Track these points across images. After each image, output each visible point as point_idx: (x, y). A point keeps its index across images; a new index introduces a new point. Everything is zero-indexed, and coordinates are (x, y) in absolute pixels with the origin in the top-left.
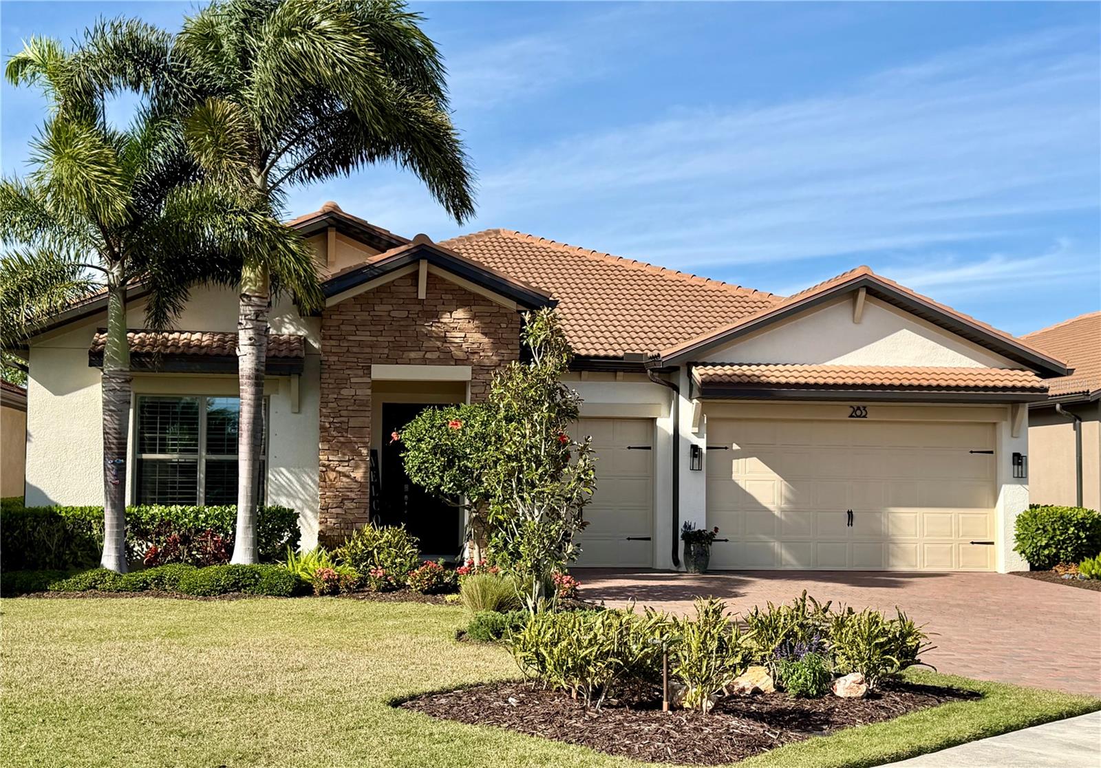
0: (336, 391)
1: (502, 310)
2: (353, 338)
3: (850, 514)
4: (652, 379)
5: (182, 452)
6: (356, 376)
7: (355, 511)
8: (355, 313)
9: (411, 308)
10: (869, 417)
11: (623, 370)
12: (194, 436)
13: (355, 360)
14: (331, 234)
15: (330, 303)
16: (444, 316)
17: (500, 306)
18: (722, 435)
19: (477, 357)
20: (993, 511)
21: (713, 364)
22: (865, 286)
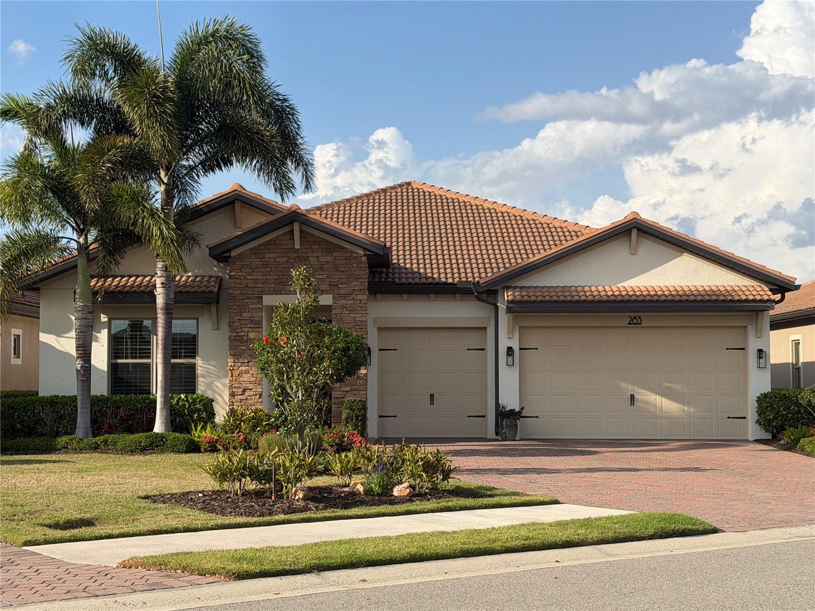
0: (239, 314)
1: (354, 255)
2: (250, 277)
3: (632, 397)
4: (479, 299)
5: (140, 358)
6: (253, 304)
7: (253, 397)
8: (251, 260)
9: (289, 255)
10: (644, 324)
11: (459, 293)
12: (148, 347)
13: (252, 292)
14: (238, 205)
15: (234, 253)
16: (313, 260)
17: (352, 252)
18: (533, 340)
19: (336, 288)
20: (745, 394)
21: (522, 288)
22: (635, 227)
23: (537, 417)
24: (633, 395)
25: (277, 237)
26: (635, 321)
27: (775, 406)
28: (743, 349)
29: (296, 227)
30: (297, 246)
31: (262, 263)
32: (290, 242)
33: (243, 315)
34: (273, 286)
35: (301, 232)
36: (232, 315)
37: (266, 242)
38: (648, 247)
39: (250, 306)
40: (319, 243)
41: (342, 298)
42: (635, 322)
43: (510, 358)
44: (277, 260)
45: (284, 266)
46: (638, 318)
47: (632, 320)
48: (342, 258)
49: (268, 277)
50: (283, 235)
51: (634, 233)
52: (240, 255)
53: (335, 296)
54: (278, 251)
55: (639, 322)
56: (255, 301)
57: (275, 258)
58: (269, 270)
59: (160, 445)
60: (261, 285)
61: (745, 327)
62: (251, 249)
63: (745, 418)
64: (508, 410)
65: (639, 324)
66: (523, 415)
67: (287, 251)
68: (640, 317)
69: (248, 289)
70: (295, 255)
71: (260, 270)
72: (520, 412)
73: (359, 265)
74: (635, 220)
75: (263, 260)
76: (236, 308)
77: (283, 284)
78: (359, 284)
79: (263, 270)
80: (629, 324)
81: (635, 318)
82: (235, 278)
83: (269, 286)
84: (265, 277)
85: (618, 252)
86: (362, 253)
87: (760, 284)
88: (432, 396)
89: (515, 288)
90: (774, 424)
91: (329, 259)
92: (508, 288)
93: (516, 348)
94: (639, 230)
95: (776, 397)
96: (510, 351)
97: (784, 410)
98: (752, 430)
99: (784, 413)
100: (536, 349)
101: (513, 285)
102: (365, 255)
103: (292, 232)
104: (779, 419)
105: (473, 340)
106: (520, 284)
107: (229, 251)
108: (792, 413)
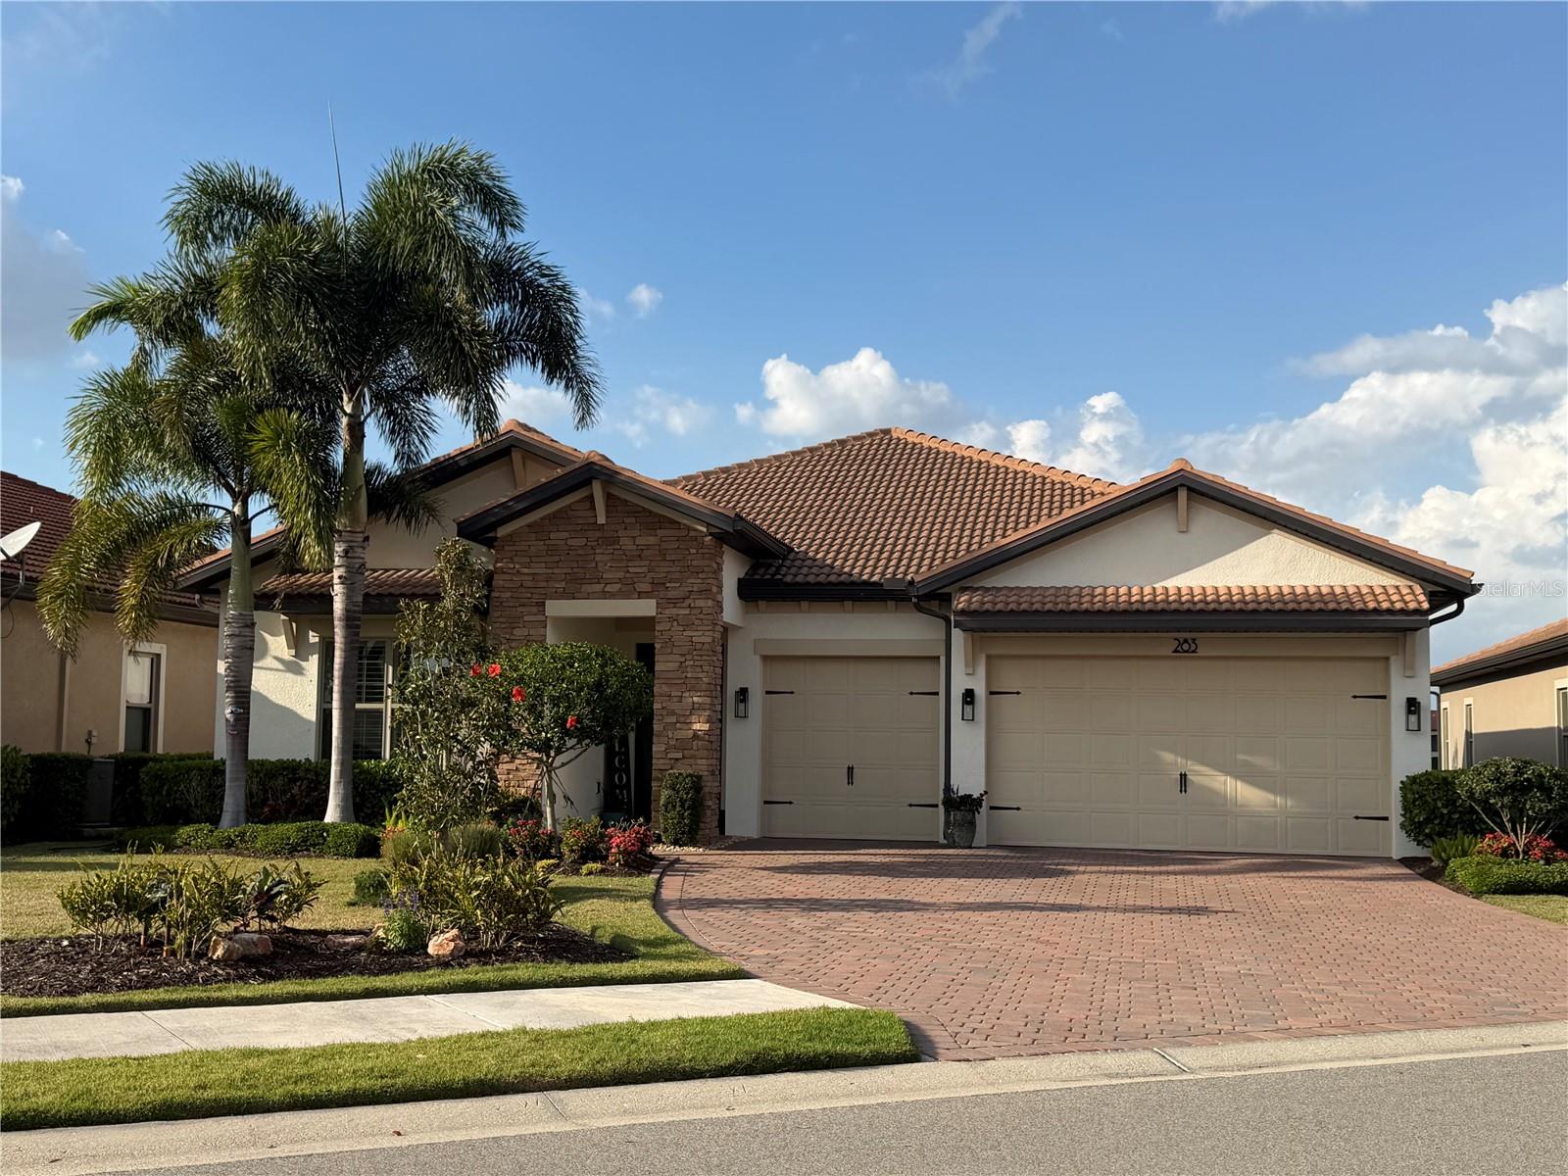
1: (692, 533)
2: (526, 571)
3: (1183, 777)
4: (919, 609)
5: (368, 701)
6: (530, 614)
8: (529, 543)
9: (590, 534)
10: (1201, 652)
11: (892, 599)
12: (379, 684)
13: (529, 595)
14: (516, 456)
15: (502, 532)
16: (626, 543)
17: (689, 529)
18: (1011, 677)
19: (663, 588)
20: (1388, 776)
21: (987, 590)
22: (1182, 485)
23: (1018, 809)
24: (1185, 775)
25: (569, 506)
26: (1186, 647)
28: (1384, 697)
29: (597, 488)
30: (601, 520)
31: (546, 548)
32: (590, 513)
33: (515, 632)
34: (563, 584)
35: (606, 496)
36: (498, 632)
37: (554, 513)
38: (1210, 520)
39: (526, 618)
40: (637, 515)
41: (672, 605)
42: (1185, 649)
43: (969, 709)
44: (569, 542)
45: (579, 552)
46: (1190, 641)
47: (1181, 645)
48: (673, 539)
49: (556, 571)
50: (579, 501)
51: (1183, 494)
52: (511, 535)
53: (660, 601)
54: (570, 528)
55: (1193, 647)
56: (535, 609)
57: (567, 539)
58: (557, 558)
59: (318, 844)
60: (544, 584)
61: (1387, 659)
62: (529, 526)
63: (1386, 819)
64: (962, 795)
65: (1193, 652)
66: (985, 804)
67: (586, 527)
68: (1194, 640)
69: (523, 590)
70: (598, 534)
71: (543, 559)
72: (980, 800)
73: (700, 551)
74: (1182, 473)
75: (547, 542)
76: (504, 620)
77: (580, 581)
78: (699, 581)
79: (547, 559)
80: (1176, 651)
81: (1186, 641)
82: (504, 573)
83: (556, 585)
84: (550, 571)
85: (1156, 530)
86: (705, 530)
88: (850, 770)
89: (977, 589)
90: (1427, 831)
91: (652, 540)
92: (964, 590)
93: (980, 692)
94: (1190, 490)
95: (1431, 784)
96: (969, 696)
97: (1445, 806)
98: (1397, 840)
99: (1445, 811)
100: (1018, 693)
101: (976, 586)
102: (711, 534)
103: (591, 498)
104: (1436, 822)
105: (920, 677)
106: (989, 583)
107: (494, 526)
108: (1460, 812)
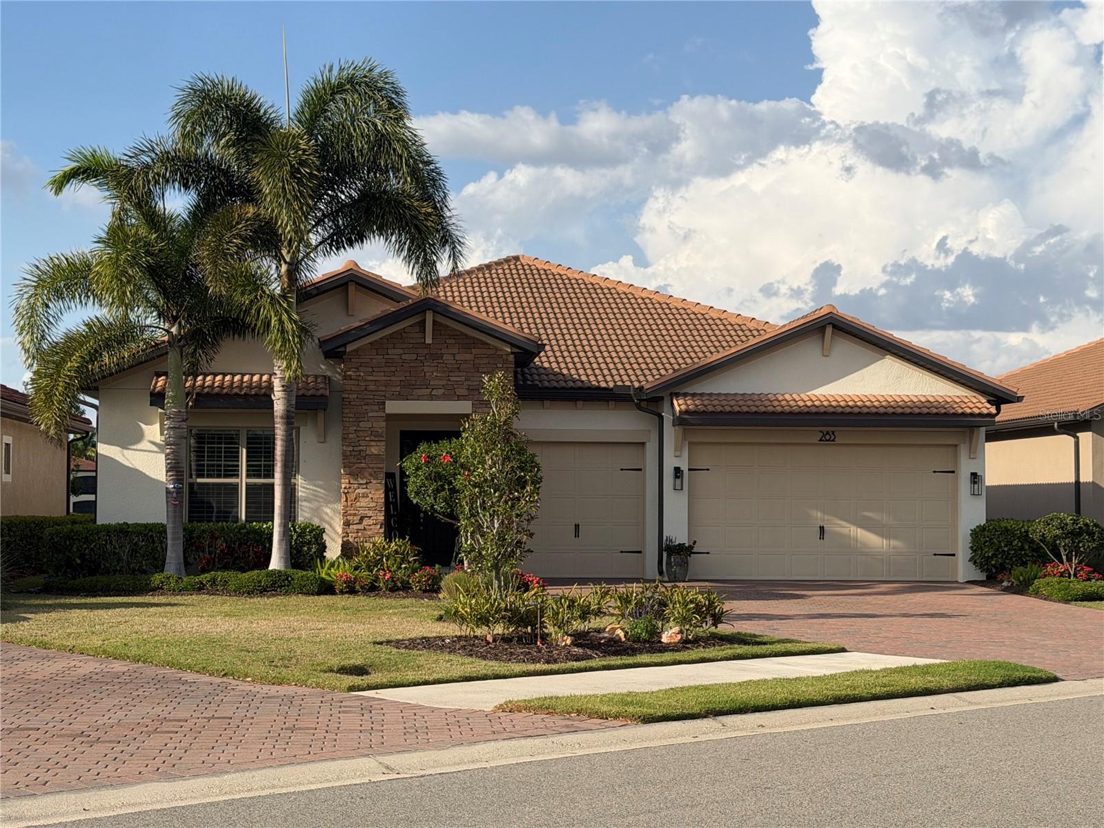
0: (356, 423)
1: (499, 353)
2: (371, 378)
3: (822, 528)
4: (639, 408)
5: (226, 476)
6: (373, 411)
7: (373, 527)
8: (371, 357)
9: (419, 351)
10: (837, 441)
12: (235, 463)
13: (372, 397)
14: (352, 287)
15: (350, 348)
16: (448, 358)
17: (496, 349)
18: (703, 460)
19: (476, 393)
20: (954, 526)
21: (694, 395)
22: (830, 323)
23: (708, 553)
25: (404, 329)
26: (828, 437)
27: (995, 540)
28: (953, 472)
29: (429, 317)
30: (429, 340)
31: (384, 360)
32: (422, 335)
33: (361, 424)
34: (398, 389)
35: (434, 322)
36: (347, 424)
37: (390, 335)
38: (844, 348)
39: (370, 414)
40: (455, 337)
42: (827, 439)
43: (678, 481)
44: (403, 357)
45: (412, 365)
46: (831, 433)
47: (824, 435)
48: (484, 356)
49: (393, 378)
50: (411, 326)
51: (829, 330)
52: (357, 350)
53: (475, 402)
54: (405, 346)
55: (833, 438)
56: (376, 408)
57: (401, 355)
58: (394, 369)
59: (284, 586)
60: (384, 389)
61: (956, 446)
62: (370, 343)
63: (954, 555)
64: (677, 543)
65: (833, 441)
66: (695, 550)
67: (416, 346)
68: (833, 432)
69: (368, 393)
70: (426, 351)
71: (382, 369)
72: (691, 547)
73: (505, 366)
74: (831, 315)
75: (386, 356)
76: (352, 415)
77: (412, 387)
79: (386, 369)
80: (821, 440)
81: (828, 433)
82: (351, 379)
83: (393, 389)
84: (389, 378)
85: (808, 353)
86: (509, 350)
87: (975, 394)
88: (577, 526)
89: (685, 395)
90: (993, 562)
91: (468, 357)
92: (677, 395)
93: (685, 468)
94: (835, 327)
95: (996, 531)
96: (678, 472)
97: (1006, 546)
98: (964, 568)
99: (1006, 549)
100: (708, 470)
101: (682, 392)
102: (512, 353)
103: (424, 322)
104: (999, 556)
105: (627, 458)
106: (690, 390)
107: (345, 345)
108: (1015, 550)
